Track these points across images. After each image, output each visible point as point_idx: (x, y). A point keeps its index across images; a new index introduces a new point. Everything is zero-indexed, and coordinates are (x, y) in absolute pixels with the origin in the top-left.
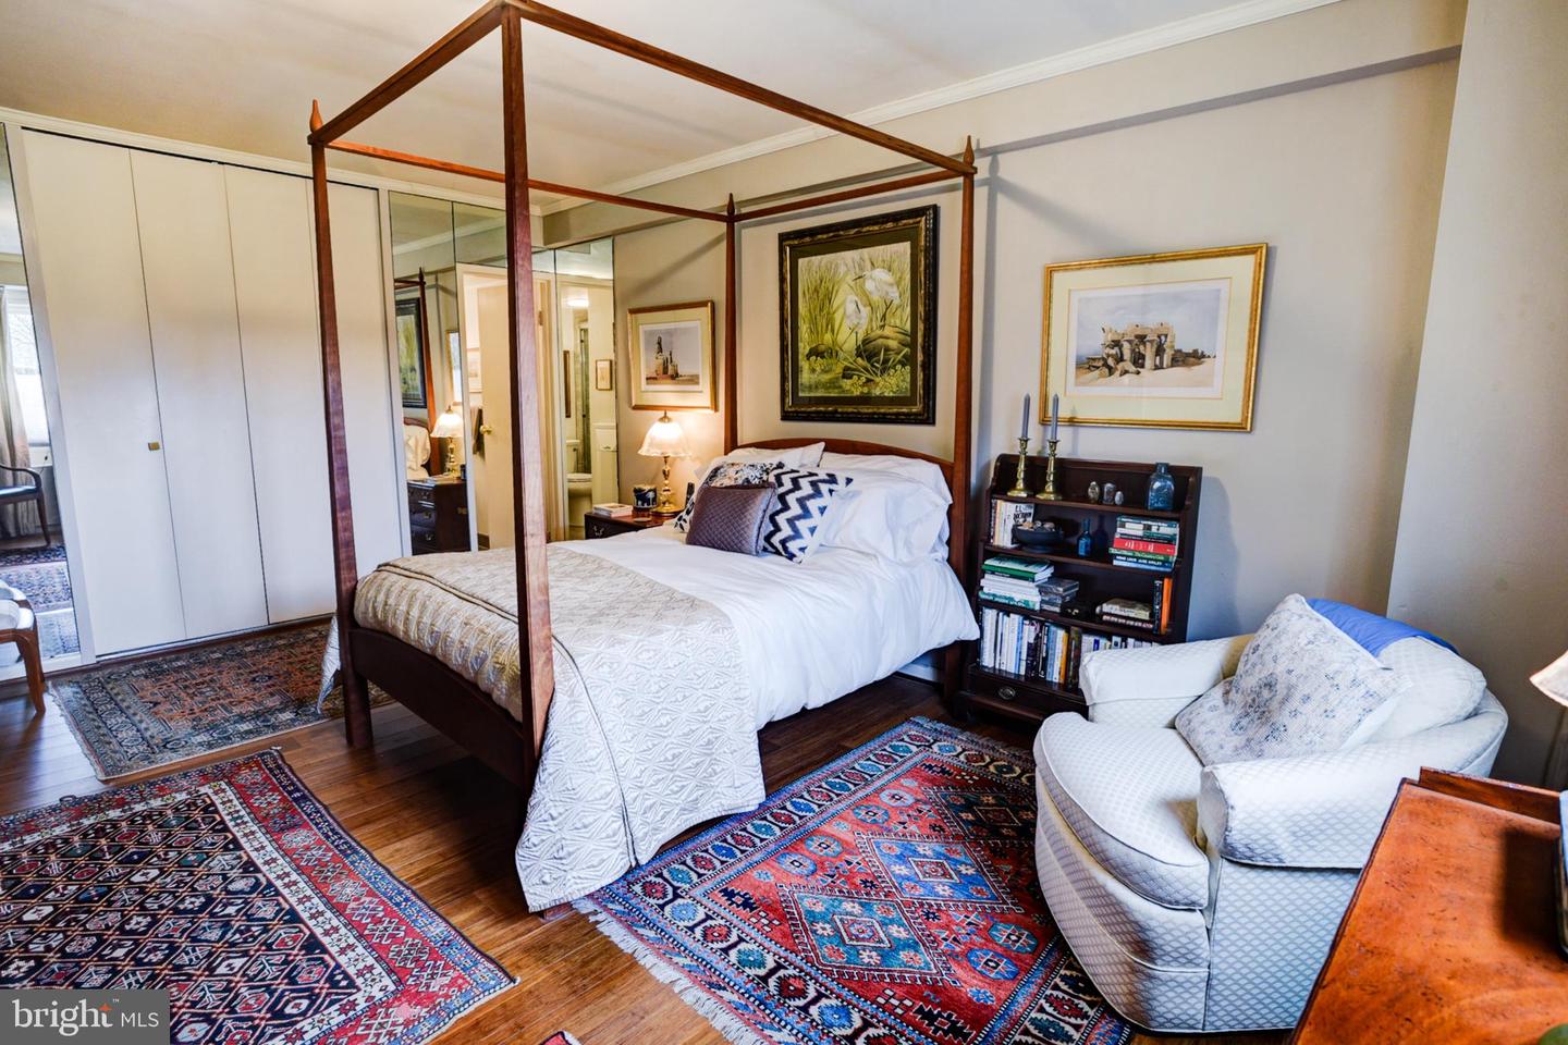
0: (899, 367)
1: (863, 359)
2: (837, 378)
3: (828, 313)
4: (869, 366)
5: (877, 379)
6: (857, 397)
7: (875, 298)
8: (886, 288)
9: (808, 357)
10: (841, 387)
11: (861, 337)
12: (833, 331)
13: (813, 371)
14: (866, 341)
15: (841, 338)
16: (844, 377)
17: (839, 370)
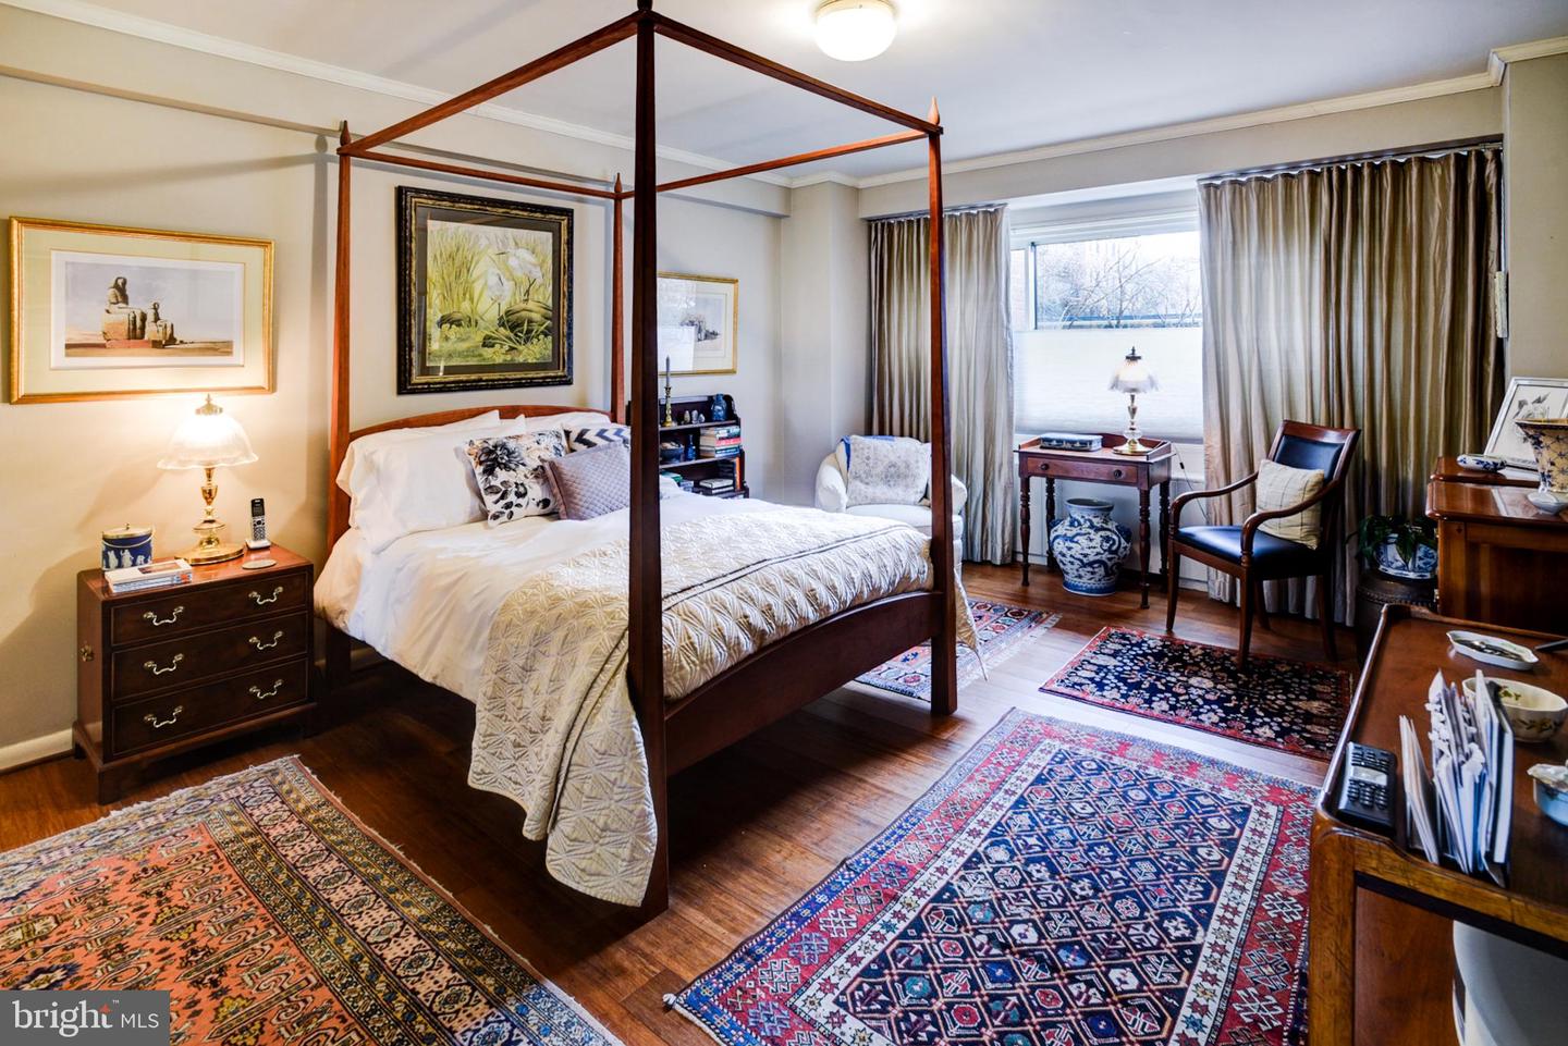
0: (541, 337)
1: (505, 328)
2: (477, 347)
3: (467, 282)
4: (512, 335)
5: (521, 348)
6: (500, 365)
7: (519, 274)
8: (529, 266)
9: (440, 324)
10: (480, 355)
11: (504, 308)
12: (472, 299)
13: (447, 339)
14: (508, 313)
15: (481, 308)
16: (484, 345)
17: (479, 338)
